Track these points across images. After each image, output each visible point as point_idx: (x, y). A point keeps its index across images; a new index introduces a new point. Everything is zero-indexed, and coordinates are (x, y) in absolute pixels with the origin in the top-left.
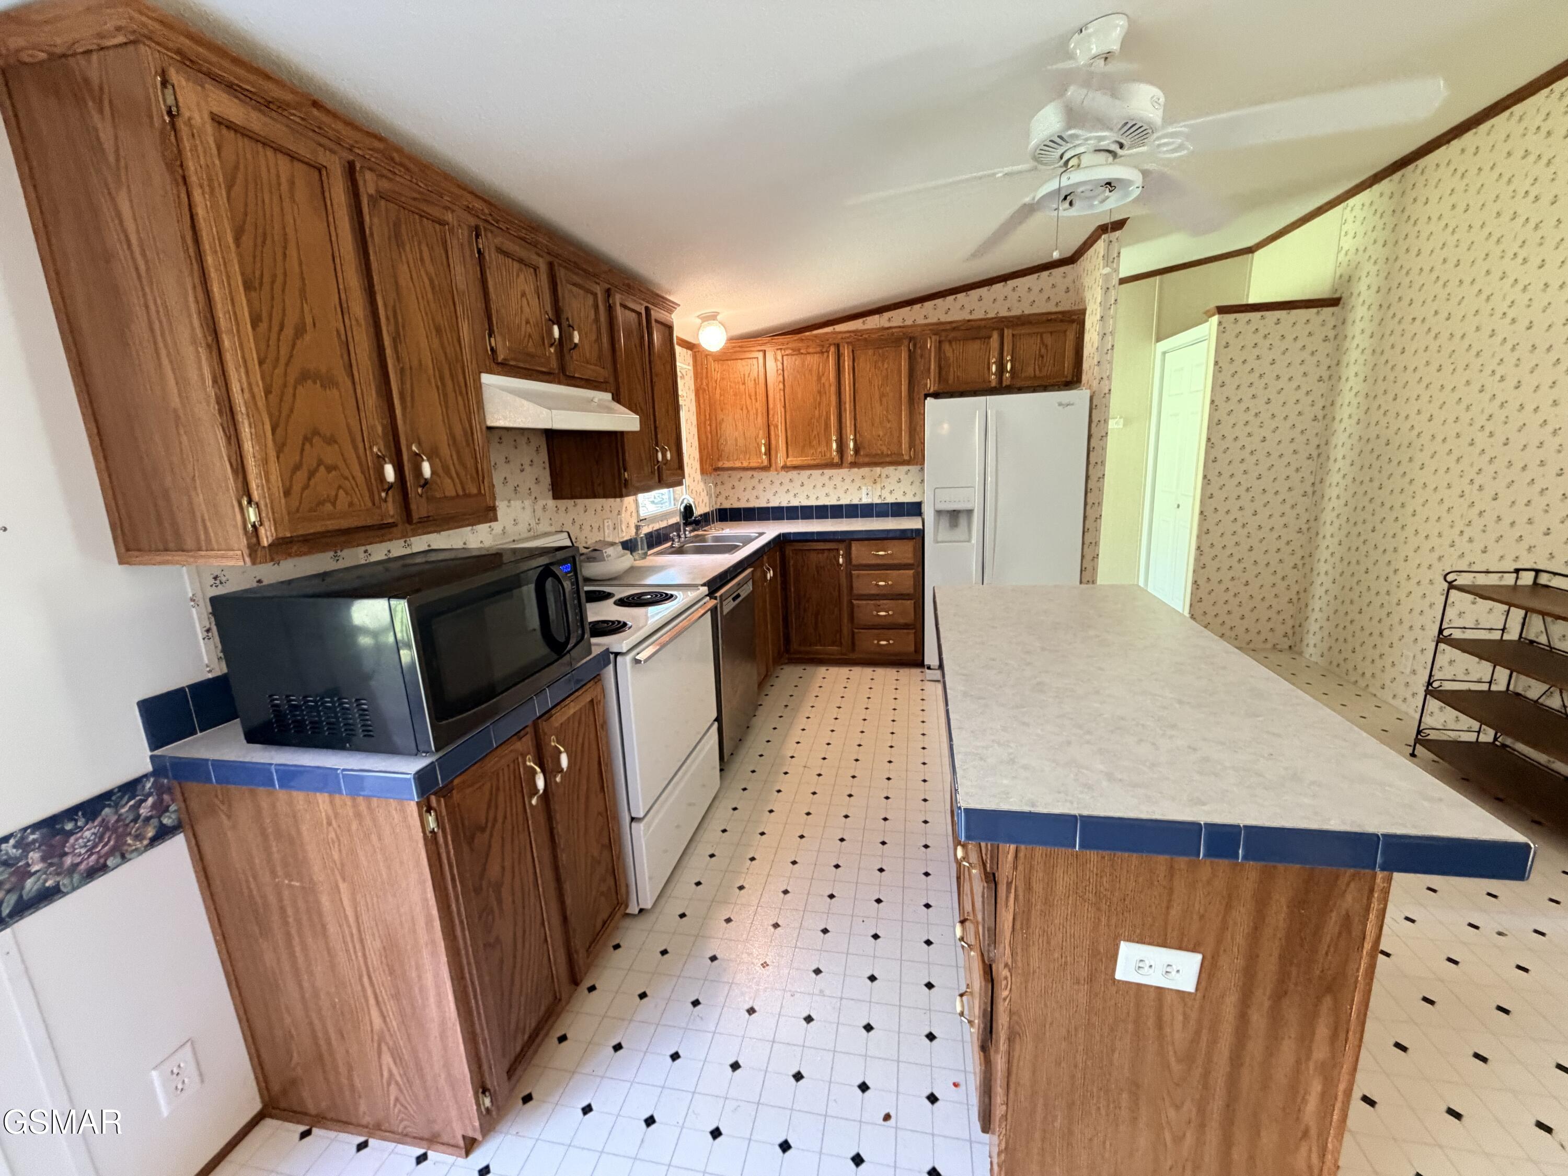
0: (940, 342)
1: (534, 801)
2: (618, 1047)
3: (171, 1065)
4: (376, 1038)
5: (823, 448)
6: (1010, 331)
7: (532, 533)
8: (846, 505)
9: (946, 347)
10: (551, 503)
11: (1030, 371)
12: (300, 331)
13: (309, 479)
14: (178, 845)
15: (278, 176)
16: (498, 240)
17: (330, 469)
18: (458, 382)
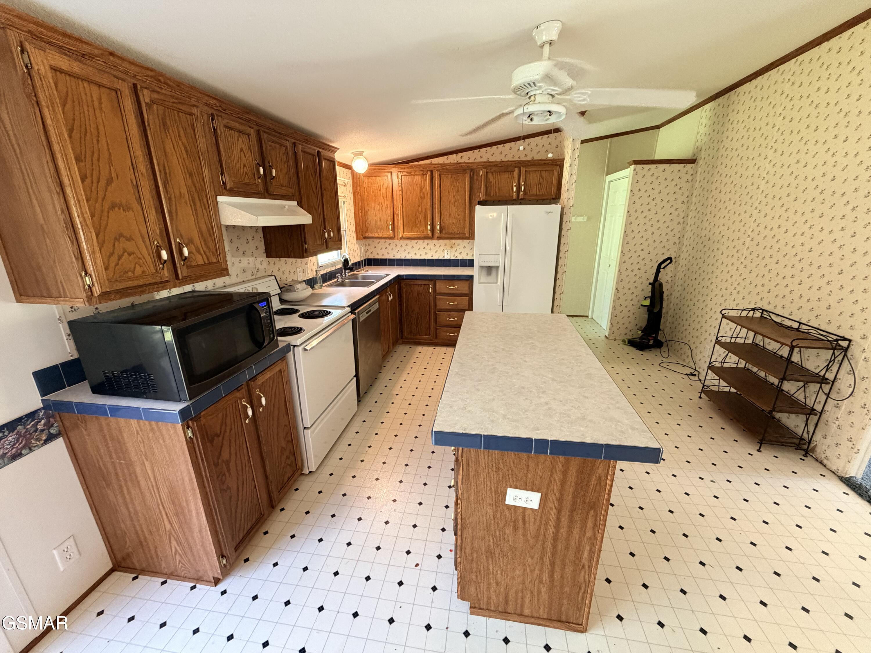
0: (487, 173)
1: (247, 421)
2: (293, 537)
3: (64, 547)
4: (168, 533)
5: (423, 228)
6: (524, 169)
7: (254, 277)
8: (436, 260)
9: (490, 175)
10: (265, 260)
11: (534, 192)
12: (110, 181)
13: (119, 260)
14: (59, 444)
15: (92, 96)
16: (225, 121)
17: (130, 254)
18: (203, 202)
